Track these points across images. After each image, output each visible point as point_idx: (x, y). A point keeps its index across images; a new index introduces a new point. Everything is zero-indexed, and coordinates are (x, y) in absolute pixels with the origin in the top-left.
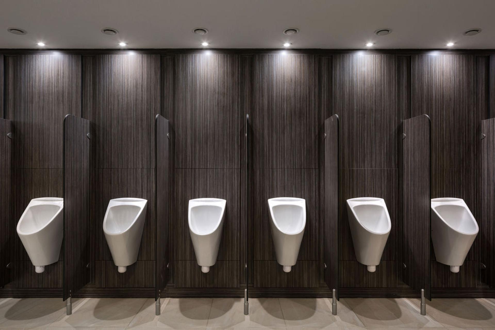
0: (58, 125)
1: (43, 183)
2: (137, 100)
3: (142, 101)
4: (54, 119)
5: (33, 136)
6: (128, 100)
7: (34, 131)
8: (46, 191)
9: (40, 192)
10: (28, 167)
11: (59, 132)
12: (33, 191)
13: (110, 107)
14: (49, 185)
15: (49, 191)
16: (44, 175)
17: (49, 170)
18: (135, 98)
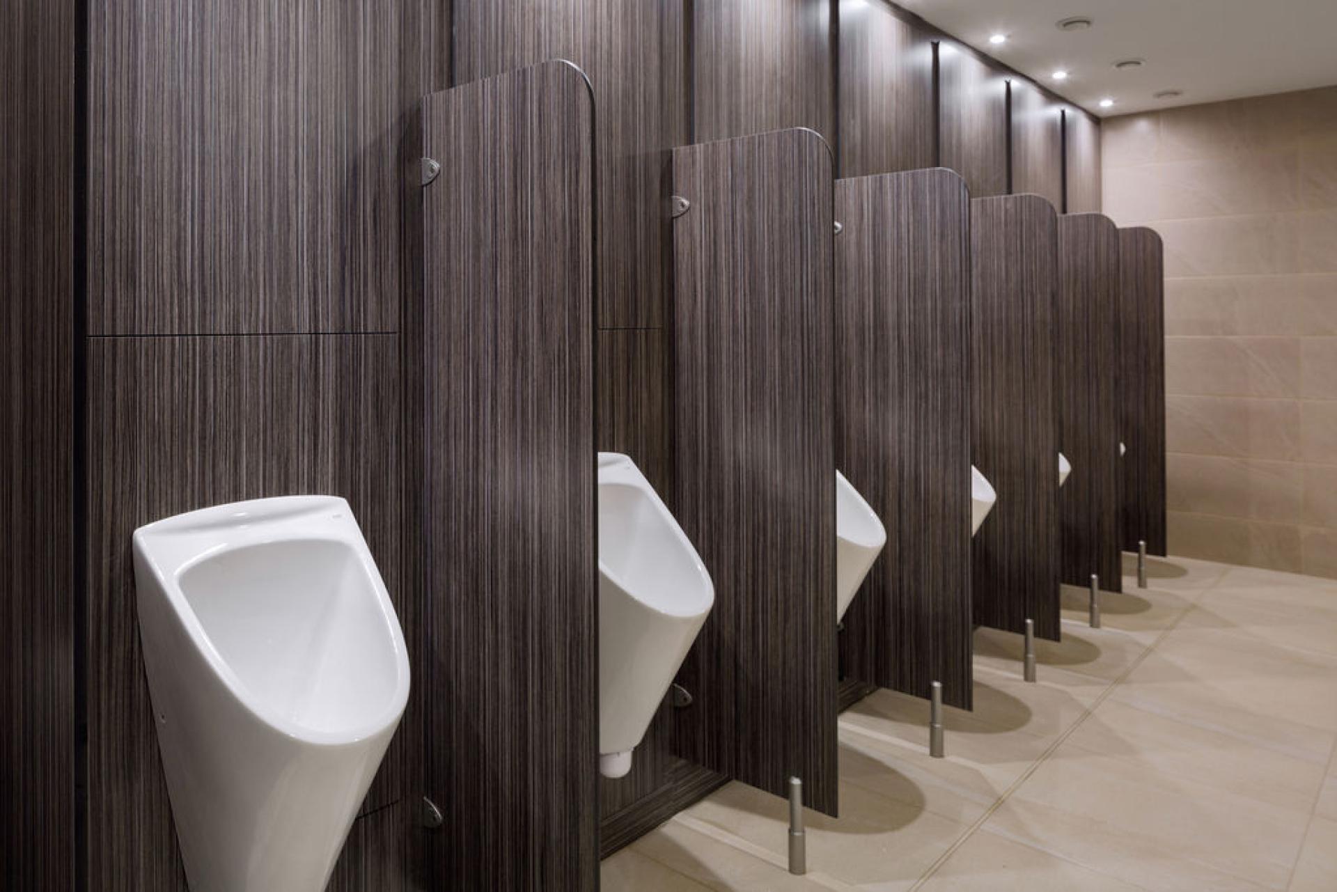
0: (286, 89)
1: (203, 421)
2: (594, 48)
3: (610, 54)
4: (263, 54)
5: (141, 135)
6: (568, 40)
7: (142, 96)
8: (221, 466)
9: (184, 475)
10: (107, 323)
11: (292, 133)
12: (141, 471)
13: (508, 54)
14: (237, 433)
15: (237, 463)
16: (210, 373)
17: (237, 344)
18: (588, 39)
